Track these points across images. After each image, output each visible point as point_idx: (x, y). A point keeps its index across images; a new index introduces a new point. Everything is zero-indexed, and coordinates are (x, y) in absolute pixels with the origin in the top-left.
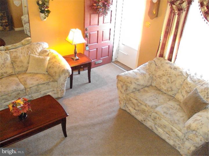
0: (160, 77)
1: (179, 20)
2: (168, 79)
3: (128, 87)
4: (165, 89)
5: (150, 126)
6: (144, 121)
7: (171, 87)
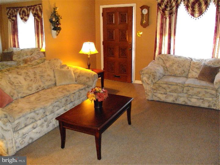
0: (171, 66)
1: (171, 22)
2: (178, 65)
3: (155, 76)
4: (179, 73)
5: (183, 102)
6: (176, 99)
7: (184, 70)
